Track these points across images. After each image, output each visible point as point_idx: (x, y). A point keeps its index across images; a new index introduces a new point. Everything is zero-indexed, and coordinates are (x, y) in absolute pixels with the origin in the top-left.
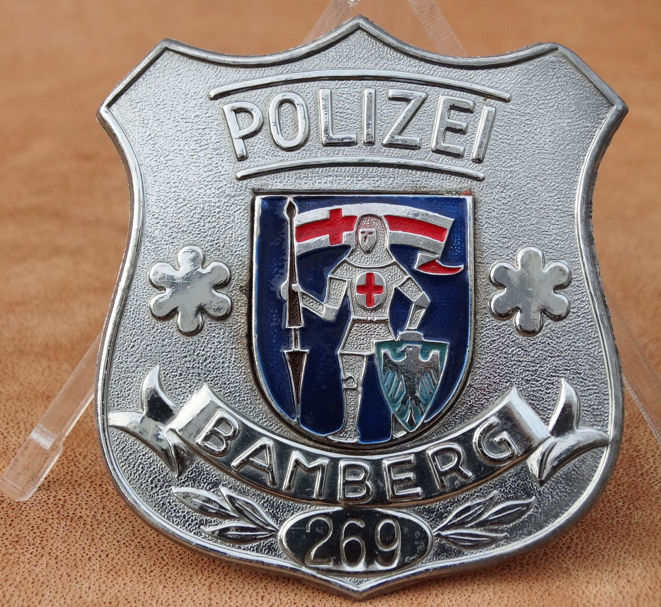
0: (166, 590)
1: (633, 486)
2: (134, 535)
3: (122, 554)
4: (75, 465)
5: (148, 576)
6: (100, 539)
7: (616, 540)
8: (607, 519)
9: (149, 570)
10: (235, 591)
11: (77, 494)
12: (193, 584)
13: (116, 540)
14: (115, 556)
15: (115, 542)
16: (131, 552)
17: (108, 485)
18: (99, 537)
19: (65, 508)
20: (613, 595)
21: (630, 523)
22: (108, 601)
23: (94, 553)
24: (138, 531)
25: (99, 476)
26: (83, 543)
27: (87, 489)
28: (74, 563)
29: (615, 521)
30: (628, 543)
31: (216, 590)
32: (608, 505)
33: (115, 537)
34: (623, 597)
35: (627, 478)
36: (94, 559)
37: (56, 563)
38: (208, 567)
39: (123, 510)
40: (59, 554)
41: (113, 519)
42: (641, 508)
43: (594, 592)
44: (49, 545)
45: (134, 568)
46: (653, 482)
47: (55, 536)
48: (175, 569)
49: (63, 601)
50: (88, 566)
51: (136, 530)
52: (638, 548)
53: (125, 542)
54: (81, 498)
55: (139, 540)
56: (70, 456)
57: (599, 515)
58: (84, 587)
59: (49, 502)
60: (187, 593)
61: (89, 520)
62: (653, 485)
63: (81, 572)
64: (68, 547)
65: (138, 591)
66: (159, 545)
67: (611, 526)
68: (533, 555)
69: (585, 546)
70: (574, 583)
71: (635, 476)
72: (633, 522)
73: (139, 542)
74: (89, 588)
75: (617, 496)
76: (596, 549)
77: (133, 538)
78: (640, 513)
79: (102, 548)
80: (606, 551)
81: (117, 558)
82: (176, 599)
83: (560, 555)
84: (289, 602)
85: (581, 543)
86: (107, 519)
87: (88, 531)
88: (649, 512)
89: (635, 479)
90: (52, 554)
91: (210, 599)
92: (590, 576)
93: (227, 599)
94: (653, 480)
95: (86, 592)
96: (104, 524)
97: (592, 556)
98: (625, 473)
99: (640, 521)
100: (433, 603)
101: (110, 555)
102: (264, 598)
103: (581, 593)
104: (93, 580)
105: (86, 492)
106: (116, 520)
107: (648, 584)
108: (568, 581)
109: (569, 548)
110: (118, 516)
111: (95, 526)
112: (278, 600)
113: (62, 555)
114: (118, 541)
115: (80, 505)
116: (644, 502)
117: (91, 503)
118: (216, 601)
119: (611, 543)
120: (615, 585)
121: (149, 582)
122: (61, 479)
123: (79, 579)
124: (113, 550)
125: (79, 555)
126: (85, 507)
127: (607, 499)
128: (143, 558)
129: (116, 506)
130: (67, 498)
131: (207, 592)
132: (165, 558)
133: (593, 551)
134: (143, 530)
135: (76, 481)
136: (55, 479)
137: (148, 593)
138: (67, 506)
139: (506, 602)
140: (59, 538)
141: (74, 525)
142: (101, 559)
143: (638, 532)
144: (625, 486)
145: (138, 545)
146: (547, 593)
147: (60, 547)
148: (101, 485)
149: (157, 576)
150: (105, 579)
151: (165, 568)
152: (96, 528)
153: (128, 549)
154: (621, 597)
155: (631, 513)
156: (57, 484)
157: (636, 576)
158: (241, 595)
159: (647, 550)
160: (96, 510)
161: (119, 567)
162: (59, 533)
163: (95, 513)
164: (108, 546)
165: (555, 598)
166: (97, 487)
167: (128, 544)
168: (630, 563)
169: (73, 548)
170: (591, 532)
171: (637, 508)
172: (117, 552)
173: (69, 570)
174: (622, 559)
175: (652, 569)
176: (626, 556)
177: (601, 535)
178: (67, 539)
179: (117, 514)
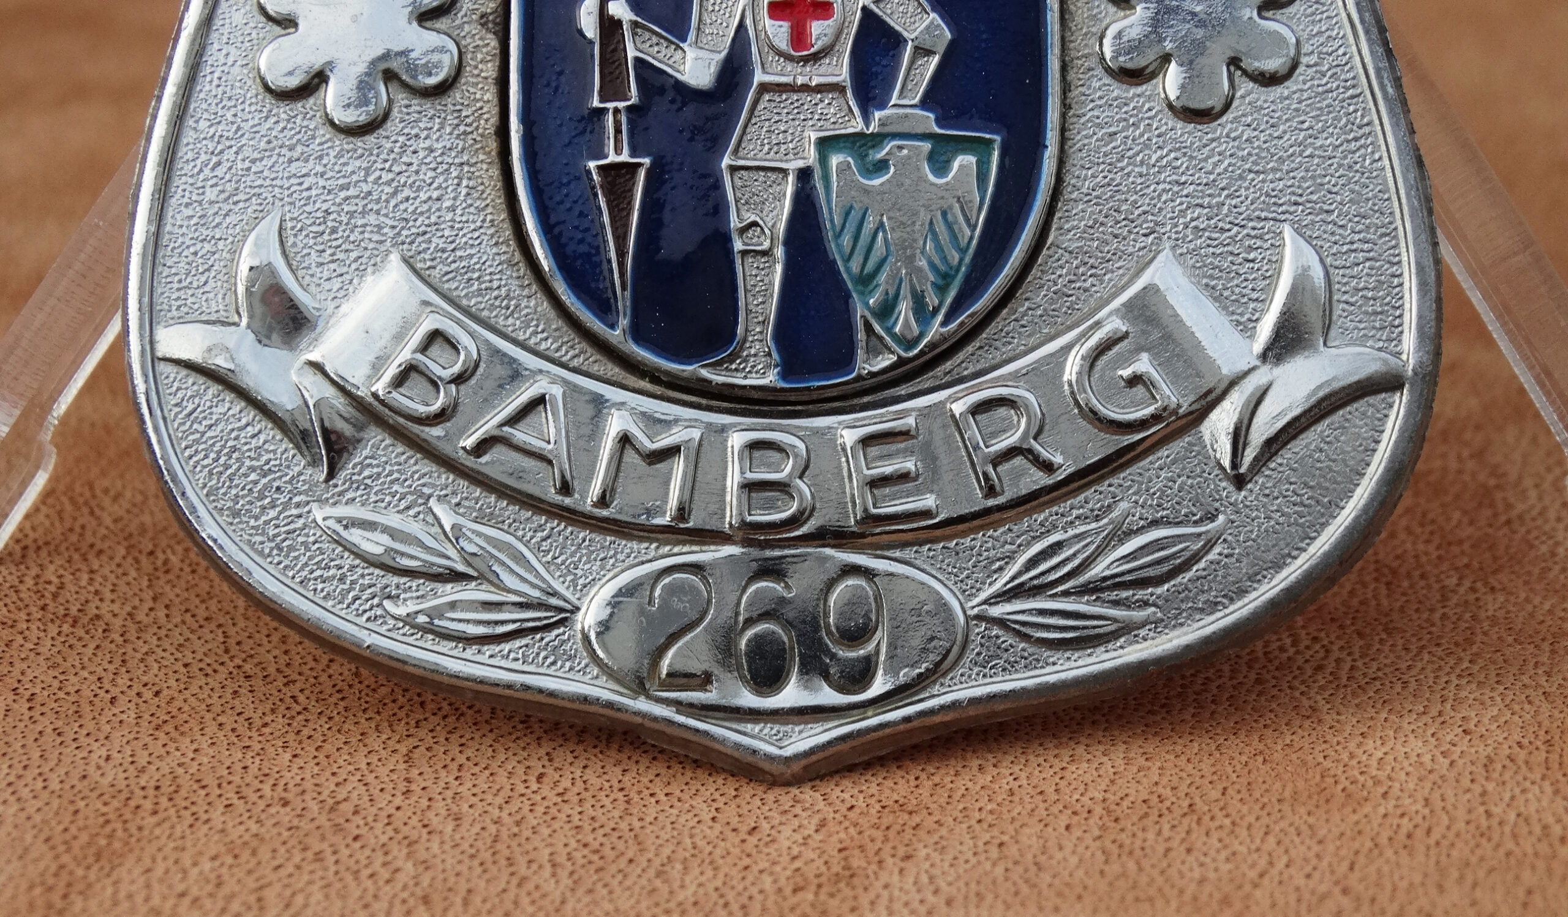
0: (300, 762)
1: (1484, 546)
2: (227, 651)
3: (194, 689)
4: (92, 513)
5: (254, 734)
6: (142, 660)
7: (1439, 651)
8: (1417, 610)
9: (258, 722)
10: (470, 764)
11: (92, 572)
12: (366, 750)
13: (180, 663)
14: (176, 695)
15: (179, 666)
16: (217, 686)
17: (169, 551)
18: (139, 656)
19: (61, 600)
20: (1427, 759)
21: (1474, 618)
22: (153, 783)
23: (125, 689)
24: (239, 643)
25: (150, 534)
26: (99, 670)
27: (117, 560)
28: (74, 708)
29: (1437, 615)
30: (1468, 658)
31: (424, 761)
32: (1422, 583)
33: (179, 655)
34: (1452, 763)
35: (1469, 531)
36: (122, 700)
37: (30, 709)
38: (407, 716)
39: (203, 601)
40: (37, 691)
41: (178, 620)
42: (1504, 589)
43: (1380, 754)
44: (16, 673)
45: (220, 719)
46: (1537, 538)
47: (32, 654)
48: (325, 719)
49: (40, 784)
50: (108, 713)
51: (232, 642)
52: (1492, 667)
53: (202, 665)
54: (100, 580)
55: (237, 661)
56: (81, 495)
57: (1399, 604)
58: (95, 756)
59: (22, 587)
60: (351, 768)
61: (118, 623)
62: (1537, 543)
63: (90, 726)
64: (62, 677)
65: (228, 764)
66: (288, 672)
67: (1425, 625)
68: (1229, 684)
69: (1359, 664)
70: (1328, 737)
71: (1490, 526)
72: (1483, 615)
73: (239, 667)
74: (108, 758)
75: (1445, 567)
76: (1387, 670)
77: (225, 658)
78: (1502, 599)
79: (145, 679)
80: (1413, 672)
81: (182, 697)
82: (321, 780)
83: (1296, 683)
84: (607, 785)
85: (1349, 658)
86: (163, 620)
87: (113, 646)
88: (1523, 595)
89: (1490, 531)
90: (21, 691)
91: (408, 780)
92: (1371, 723)
93: (451, 779)
94: (1535, 533)
95: (99, 767)
96: (155, 630)
97: (1378, 683)
98: (1465, 520)
99: (1501, 614)
100: (970, 785)
101: (165, 692)
102: (545, 780)
103: (1345, 756)
104: (117, 741)
105: (114, 567)
106: (184, 622)
107: (1517, 737)
108: (1314, 733)
109: (1319, 668)
110: (189, 615)
111: (132, 635)
112: (579, 782)
113: (46, 693)
114: (186, 665)
115: (97, 592)
116: (1513, 577)
117: (125, 588)
118: (423, 785)
119: (1426, 657)
120: (1433, 740)
121: (257, 747)
122: (57, 541)
123: (83, 741)
124: (172, 682)
125: (87, 693)
126: (108, 596)
127: (1418, 573)
128: (246, 698)
129: (186, 595)
130: (68, 578)
131: (402, 766)
132: (301, 698)
133: (1380, 674)
134: (251, 641)
135: (92, 546)
136: (40, 543)
137: (253, 770)
138: (65, 595)
139: (1156, 778)
140: (41, 658)
141: (81, 632)
142: (140, 701)
143: (1495, 637)
144: (1466, 546)
145: (235, 672)
146: (1260, 759)
147: (42, 678)
148: (151, 553)
149: (277, 734)
150: (149, 740)
151: (301, 717)
152: (133, 638)
153: (209, 680)
154: (1447, 762)
155: (1477, 599)
156: (44, 553)
157: (1486, 720)
158: (487, 772)
159: (1514, 670)
160: (137, 602)
161: (185, 716)
162: (41, 649)
163: (135, 608)
164: (161, 674)
165: (1280, 768)
166: (144, 559)
167: (209, 671)
168: (1472, 696)
169: (74, 679)
170: (1377, 638)
171: (1493, 589)
172: (182, 686)
173: (59, 724)
174: (1452, 687)
175: (1527, 707)
176: (1464, 681)
177: (1400, 642)
178: (59, 660)
179: (187, 611)
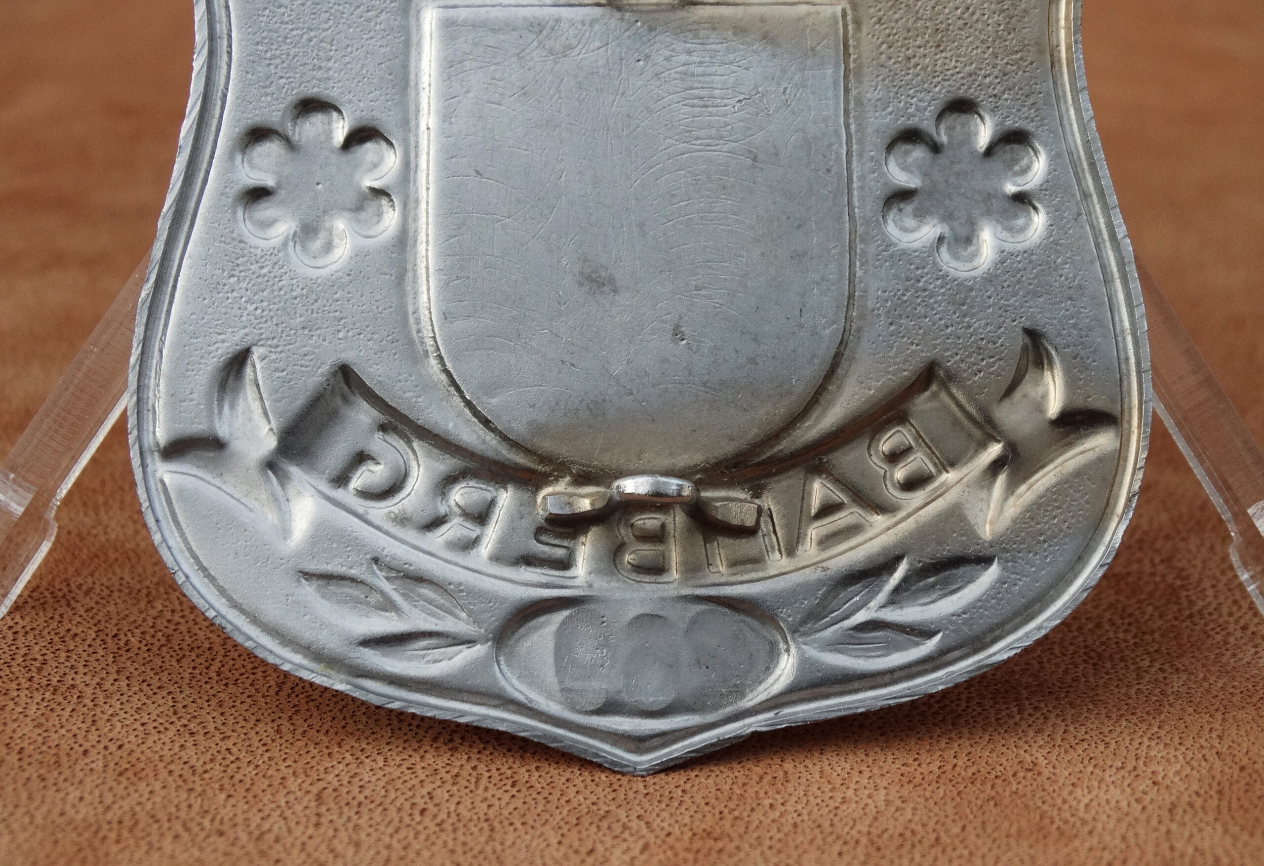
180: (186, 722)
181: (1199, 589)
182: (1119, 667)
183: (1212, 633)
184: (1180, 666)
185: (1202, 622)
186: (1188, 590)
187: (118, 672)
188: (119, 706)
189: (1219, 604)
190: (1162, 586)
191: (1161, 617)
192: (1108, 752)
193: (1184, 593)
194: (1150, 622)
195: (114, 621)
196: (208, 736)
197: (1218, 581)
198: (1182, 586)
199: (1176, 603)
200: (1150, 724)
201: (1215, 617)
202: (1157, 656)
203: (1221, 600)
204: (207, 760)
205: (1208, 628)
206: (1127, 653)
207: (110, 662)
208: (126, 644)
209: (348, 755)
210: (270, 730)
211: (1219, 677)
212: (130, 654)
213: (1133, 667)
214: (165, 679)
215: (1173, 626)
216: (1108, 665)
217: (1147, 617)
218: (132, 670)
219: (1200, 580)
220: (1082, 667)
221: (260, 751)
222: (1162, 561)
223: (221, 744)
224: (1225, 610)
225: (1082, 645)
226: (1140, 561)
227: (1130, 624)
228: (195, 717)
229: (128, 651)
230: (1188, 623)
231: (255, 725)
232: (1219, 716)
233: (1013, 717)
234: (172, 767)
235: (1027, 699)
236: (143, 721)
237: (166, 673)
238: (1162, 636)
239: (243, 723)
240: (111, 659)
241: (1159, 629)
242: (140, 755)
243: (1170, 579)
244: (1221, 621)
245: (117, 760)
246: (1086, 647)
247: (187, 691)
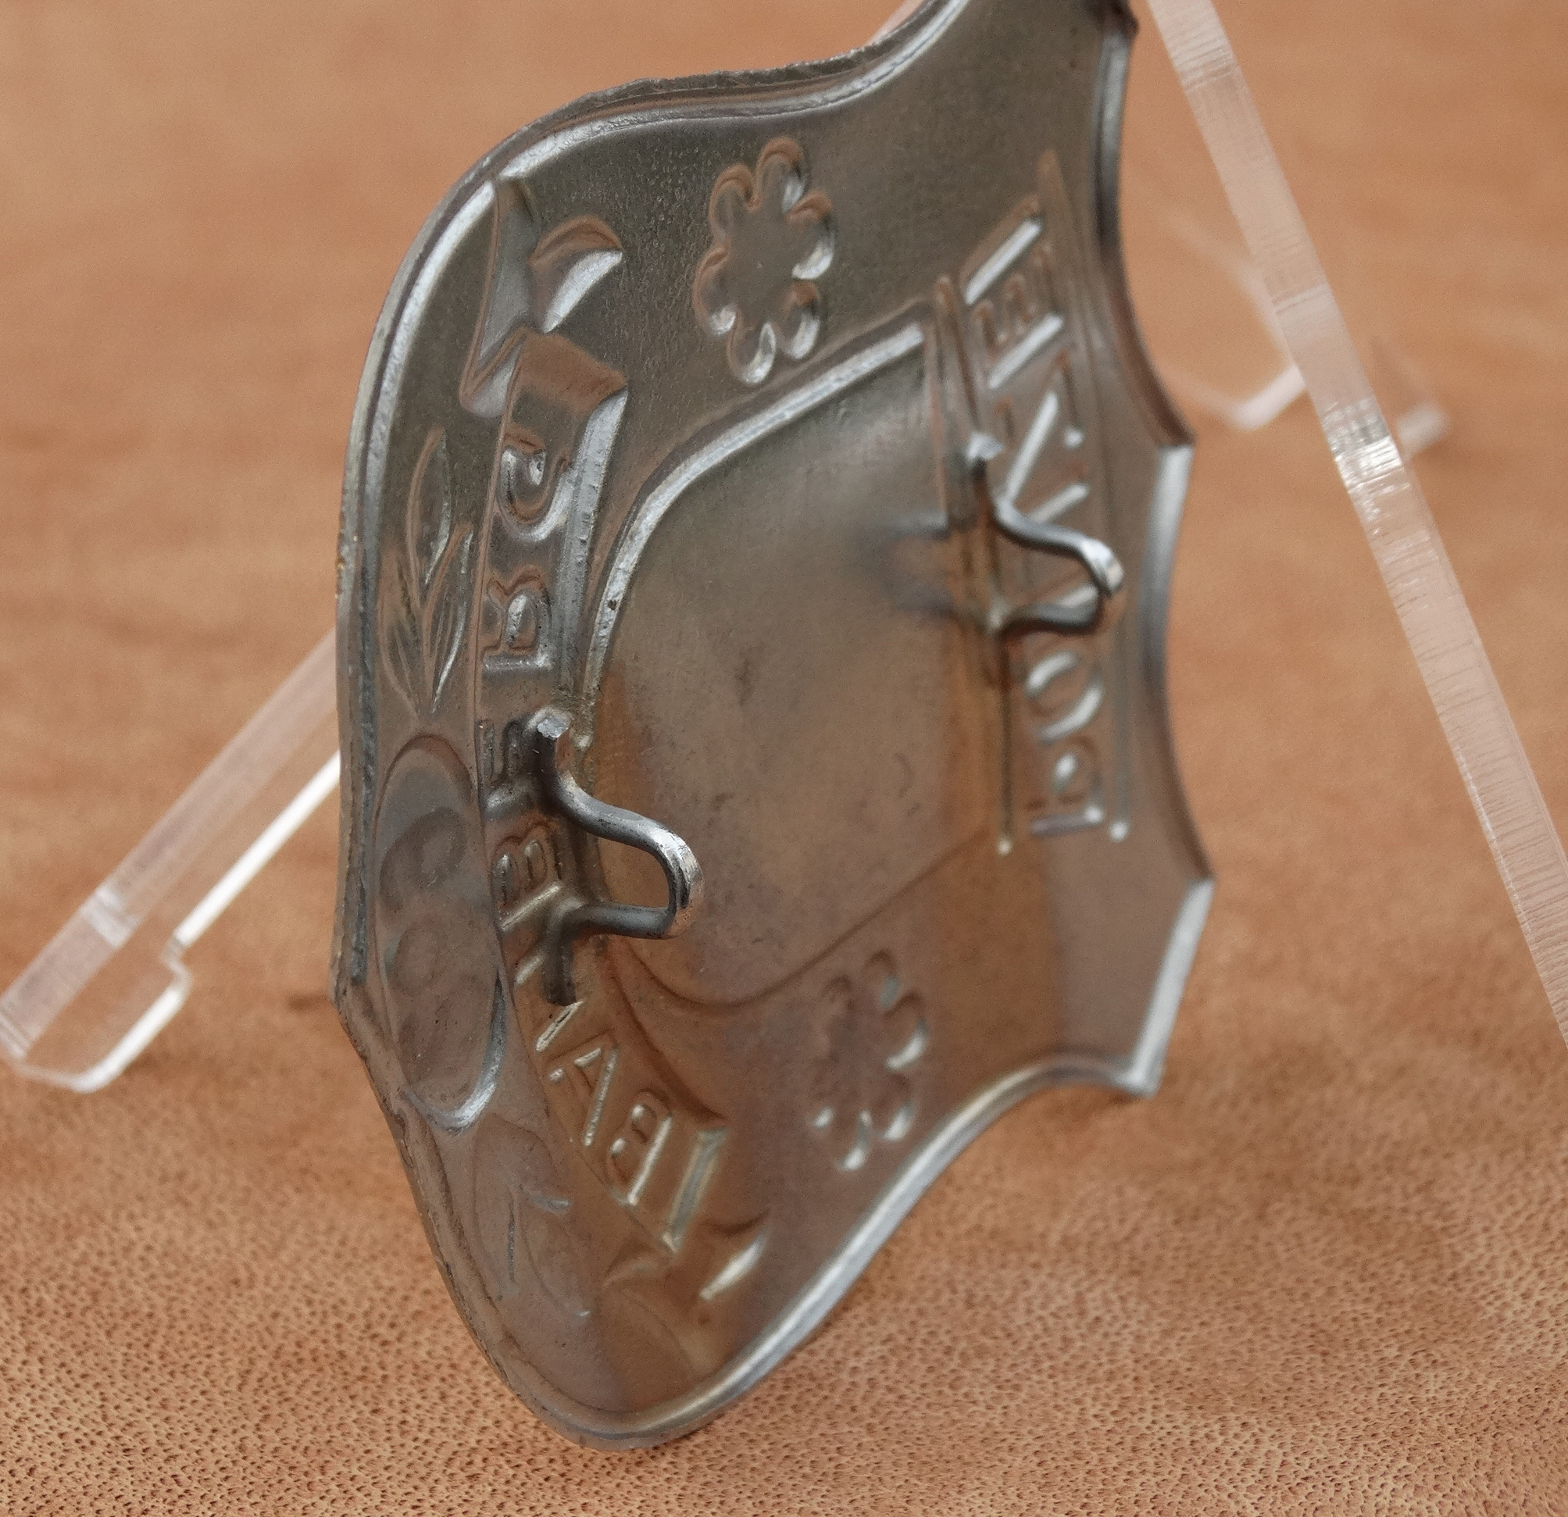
180: (119, 1433)
181: (1467, 1234)
182: (1356, 1358)
183: (1483, 1303)
184: (1438, 1356)
185: (1470, 1285)
186: (1452, 1236)
187: (28, 1349)
188: (29, 1406)
189: (1493, 1258)
190: (1417, 1229)
191: (1414, 1278)
192: (1339, 1499)
193: (1447, 1241)
194: (1400, 1287)
195: (22, 1268)
196: (149, 1454)
197: (1493, 1221)
198: (1444, 1229)
199: (1436, 1256)
200: (1397, 1454)
201: (1487, 1278)
202: (1408, 1340)
203: (1496, 1252)
204: (147, 1493)
205: (1477, 1296)
206: (1368, 1335)
207: (16, 1334)
208: (38, 1305)
209: (333, 1486)
210: (231, 1446)
211: (1489, 1375)
212: (45, 1321)
213: (1375, 1358)
214: (90, 1362)
215: (1430, 1292)
216: (1343, 1355)
217: (1396, 1278)
218: (46, 1346)
219: (1468, 1221)
220: (1307, 1358)
221: (217, 1480)
222: (1419, 1190)
223: (166, 1467)
224: (1501, 1268)
225: (1308, 1321)
226: (1388, 1189)
227: (1372, 1290)
228: (130, 1425)
229: (40, 1315)
230: (1450, 1288)
231: (211, 1438)
232: (1488, 1438)
233: (1214, 1440)
234: (99, 1504)
235: (1232, 1409)
236: (64, 1429)
237: (91, 1353)
238: (1415, 1308)
239: (194, 1435)
240: (18, 1328)
241: (1412, 1297)
242: (58, 1485)
243: (1427, 1218)
244: (1495, 1284)
245: (27, 1492)
246: (1313, 1325)
247: (120, 1383)
